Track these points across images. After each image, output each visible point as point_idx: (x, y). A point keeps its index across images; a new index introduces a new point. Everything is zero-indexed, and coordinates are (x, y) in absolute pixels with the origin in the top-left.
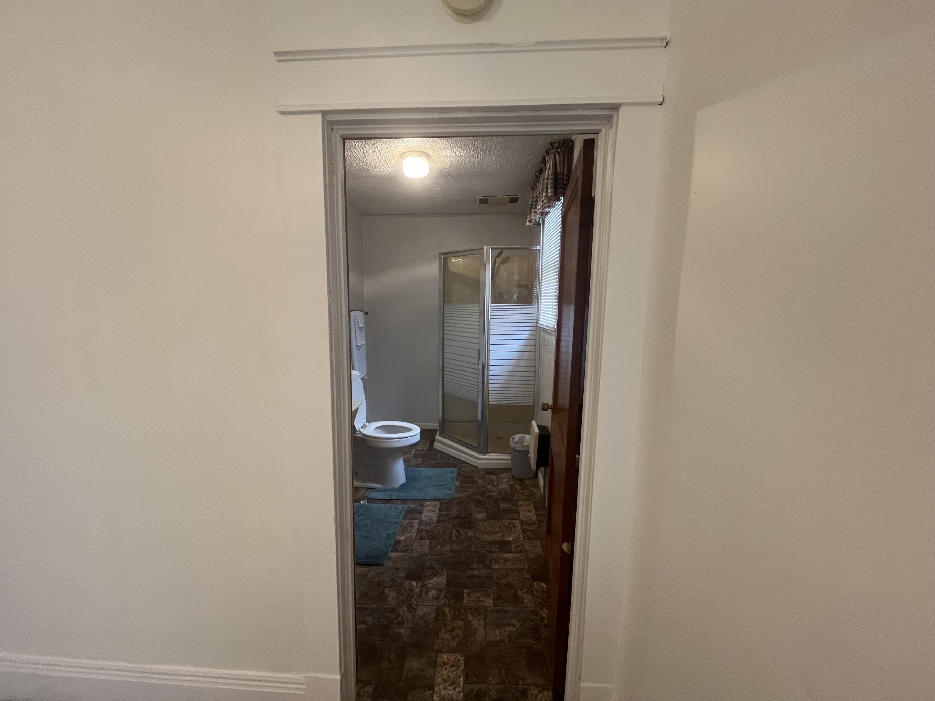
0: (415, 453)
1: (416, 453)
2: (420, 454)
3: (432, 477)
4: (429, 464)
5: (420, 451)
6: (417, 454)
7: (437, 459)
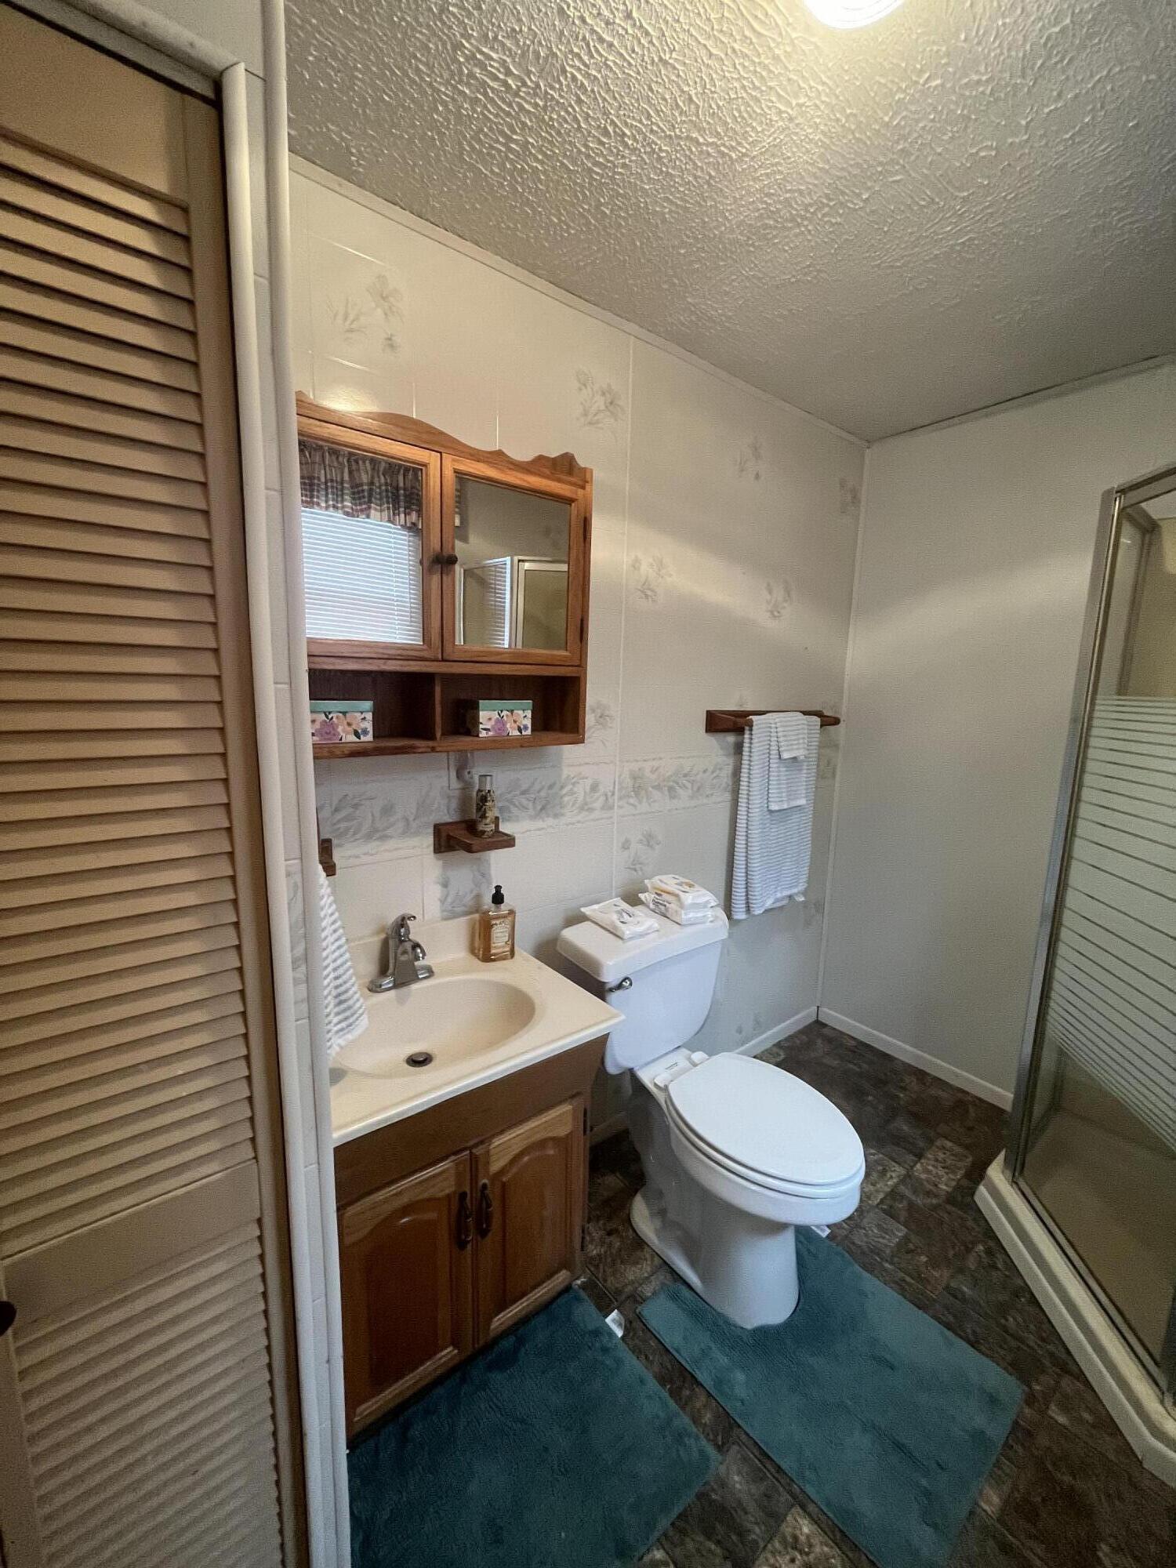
0: (896, 1186)
1: (902, 1188)
2: (911, 1206)
3: (892, 1368)
4: (919, 1278)
5: (918, 1187)
6: (903, 1197)
7: (961, 1270)
